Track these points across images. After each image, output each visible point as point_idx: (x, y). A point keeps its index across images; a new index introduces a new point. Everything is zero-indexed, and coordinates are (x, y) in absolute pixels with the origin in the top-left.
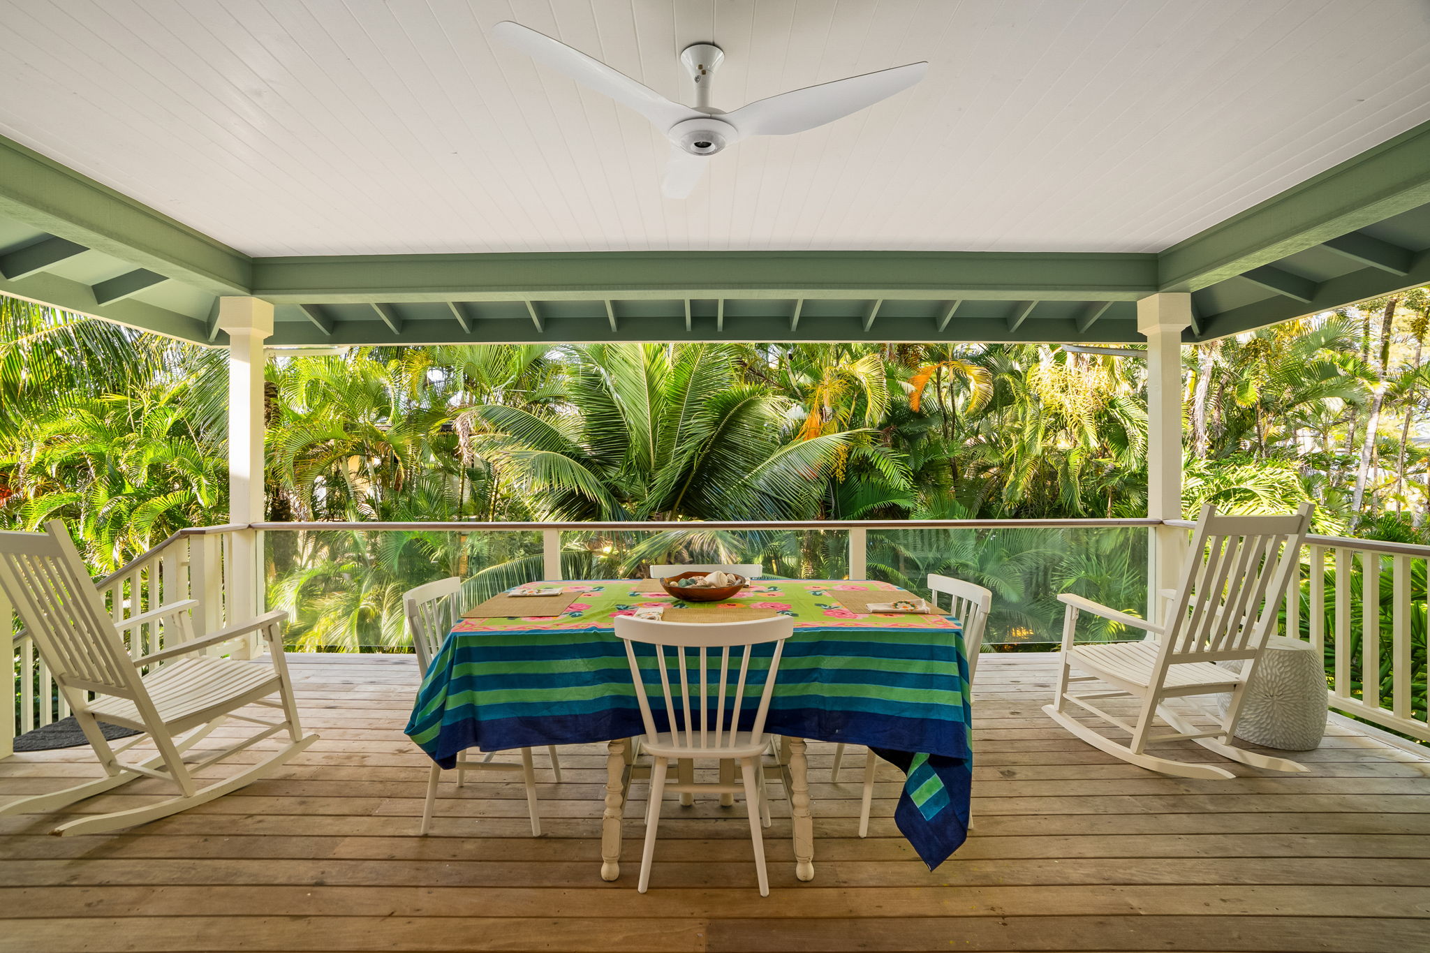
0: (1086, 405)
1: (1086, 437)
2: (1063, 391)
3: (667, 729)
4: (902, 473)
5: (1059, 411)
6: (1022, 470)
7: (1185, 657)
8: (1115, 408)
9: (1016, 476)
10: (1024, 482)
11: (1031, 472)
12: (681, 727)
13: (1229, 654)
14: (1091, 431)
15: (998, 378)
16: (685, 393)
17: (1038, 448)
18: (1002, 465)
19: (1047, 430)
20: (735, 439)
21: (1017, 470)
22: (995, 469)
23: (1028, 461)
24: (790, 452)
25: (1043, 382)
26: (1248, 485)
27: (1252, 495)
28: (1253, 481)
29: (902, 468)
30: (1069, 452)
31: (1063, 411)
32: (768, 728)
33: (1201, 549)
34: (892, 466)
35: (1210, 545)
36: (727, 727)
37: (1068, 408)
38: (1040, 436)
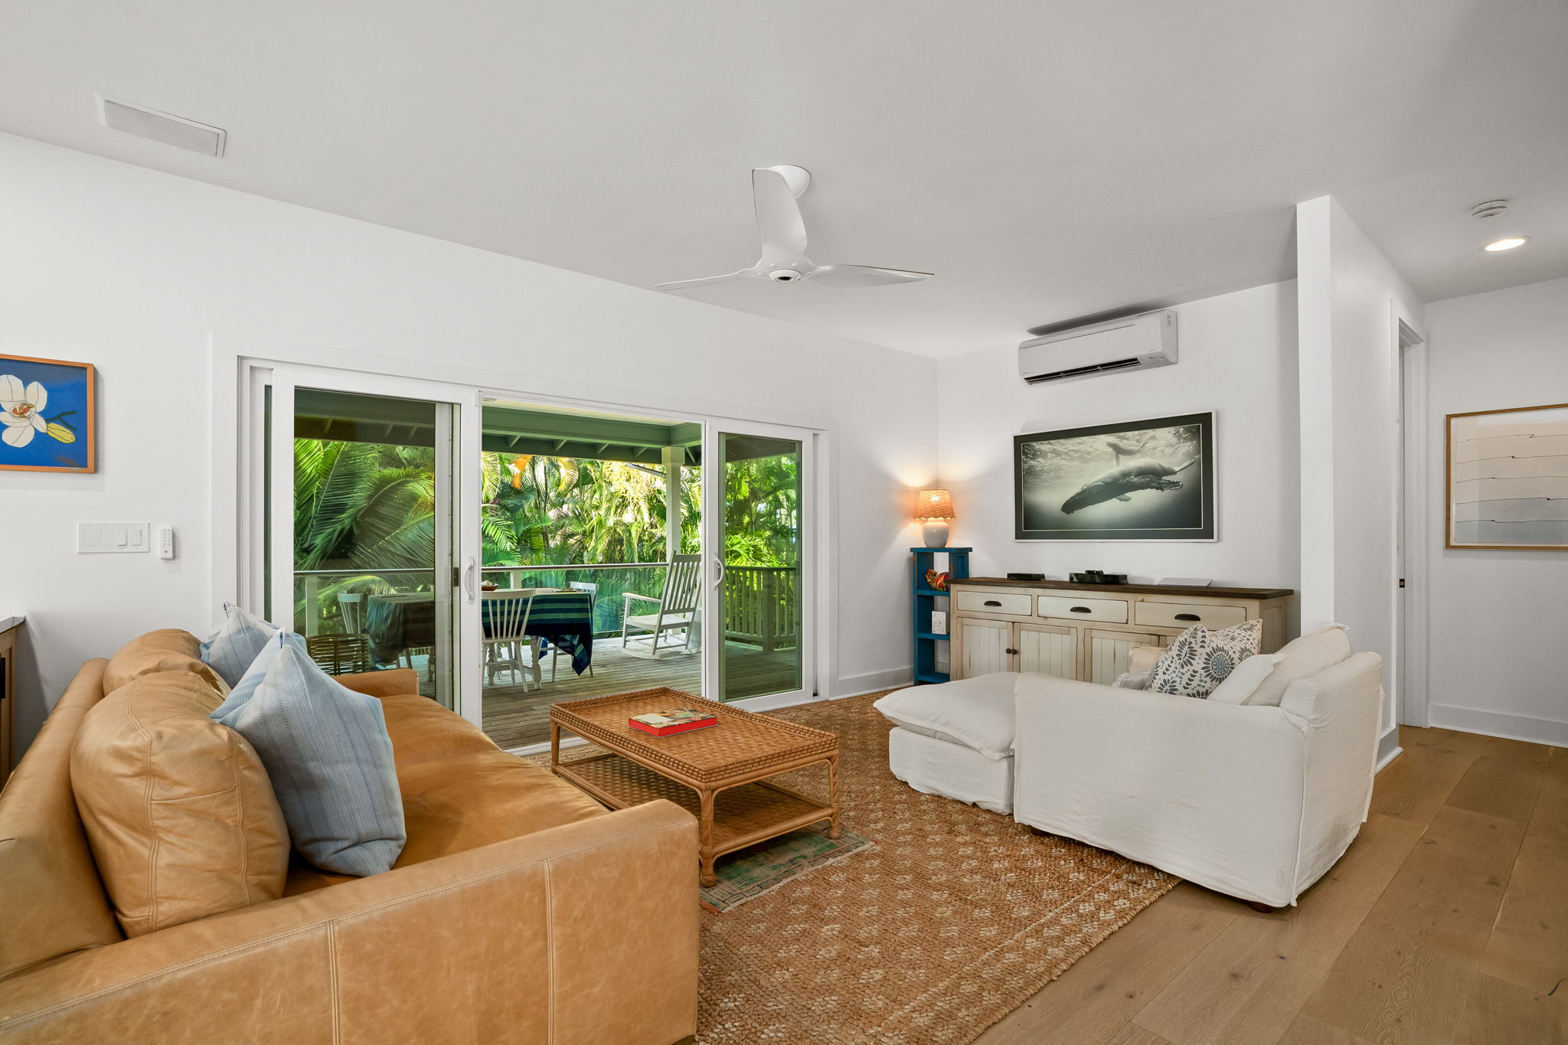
0: (642, 491)
1: (642, 514)
2: (628, 480)
3: (491, 636)
4: (508, 537)
5: (625, 495)
6: (600, 538)
7: (669, 612)
8: (661, 494)
9: (596, 542)
10: (602, 546)
11: (606, 539)
12: (496, 635)
13: (684, 611)
14: (645, 508)
15: (582, 466)
16: (331, 469)
17: (610, 523)
18: (584, 533)
19: (617, 507)
20: (384, 510)
21: (596, 538)
22: (578, 537)
23: (604, 531)
24: (423, 521)
25: (615, 473)
26: (735, 548)
27: (738, 555)
28: (738, 546)
29: (508, 533)
30: (631, 525)
31: (627, 494)
32: (526, 633)
33: (672, 566)
34: (499, 532)
35: (675, 564)
36: (512, 634)
37: (630, 495)
38: (612, 513)
